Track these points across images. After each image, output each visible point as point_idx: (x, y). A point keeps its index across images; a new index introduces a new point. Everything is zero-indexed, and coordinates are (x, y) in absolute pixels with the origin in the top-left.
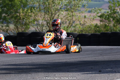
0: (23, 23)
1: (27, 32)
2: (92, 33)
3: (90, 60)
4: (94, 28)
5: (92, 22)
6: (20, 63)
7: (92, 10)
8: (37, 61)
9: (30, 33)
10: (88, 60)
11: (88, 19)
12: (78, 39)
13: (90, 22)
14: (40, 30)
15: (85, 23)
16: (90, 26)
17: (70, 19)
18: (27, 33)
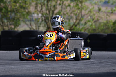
0: (11, 18)
1: (16, 29)
2: (109, 33)
3: (106, 71)
4: (112, 26)
5: (109, 17)
6: (6, 74)
7: (109, 1)
8: (30, 71)
9: (20, 32)
10: (104, 71)
11: (104, 14)
12: (89, 41)
13: (107, 18)
14: (35, 28)
15: (99, 18)
16: (107, 23)
17: (78, 13)
18: (15, 32)
